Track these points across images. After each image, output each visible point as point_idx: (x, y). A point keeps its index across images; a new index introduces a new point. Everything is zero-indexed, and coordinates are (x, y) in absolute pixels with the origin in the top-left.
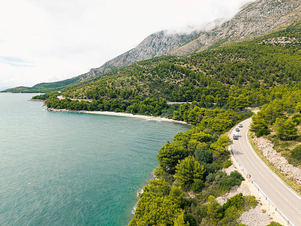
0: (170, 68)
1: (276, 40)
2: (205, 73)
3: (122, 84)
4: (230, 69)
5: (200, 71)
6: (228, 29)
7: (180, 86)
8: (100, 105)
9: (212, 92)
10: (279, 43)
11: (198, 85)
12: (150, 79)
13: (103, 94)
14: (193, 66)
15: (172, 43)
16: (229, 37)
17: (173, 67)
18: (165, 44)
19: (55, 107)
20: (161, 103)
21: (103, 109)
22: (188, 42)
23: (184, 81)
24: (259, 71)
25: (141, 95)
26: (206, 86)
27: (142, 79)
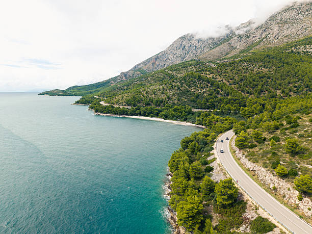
0: (197, 78)
1: (305, 48)
2: (228, 83)
3: (154, 93)
4: (251, 80)
5: (224, 81)
6: (261, 31)
7: (205, 94)
8: (138, 112)
9: (233, 101)
10: (307, 52)
11: (221, 95)
12: (179, 89)
13: (139, 102)
14: (218, 77)
15: (203, 45)
16: (263, 40)
17: (199, 77)
18: (196, 46)
19: (102, 112)
20: (187, 110)
21: (141, 115)
22: (219, 45)
23: (209, 91)
24: (278, 82)
25: (171, 103)
26: (228, 95)
27: (172, 88)
